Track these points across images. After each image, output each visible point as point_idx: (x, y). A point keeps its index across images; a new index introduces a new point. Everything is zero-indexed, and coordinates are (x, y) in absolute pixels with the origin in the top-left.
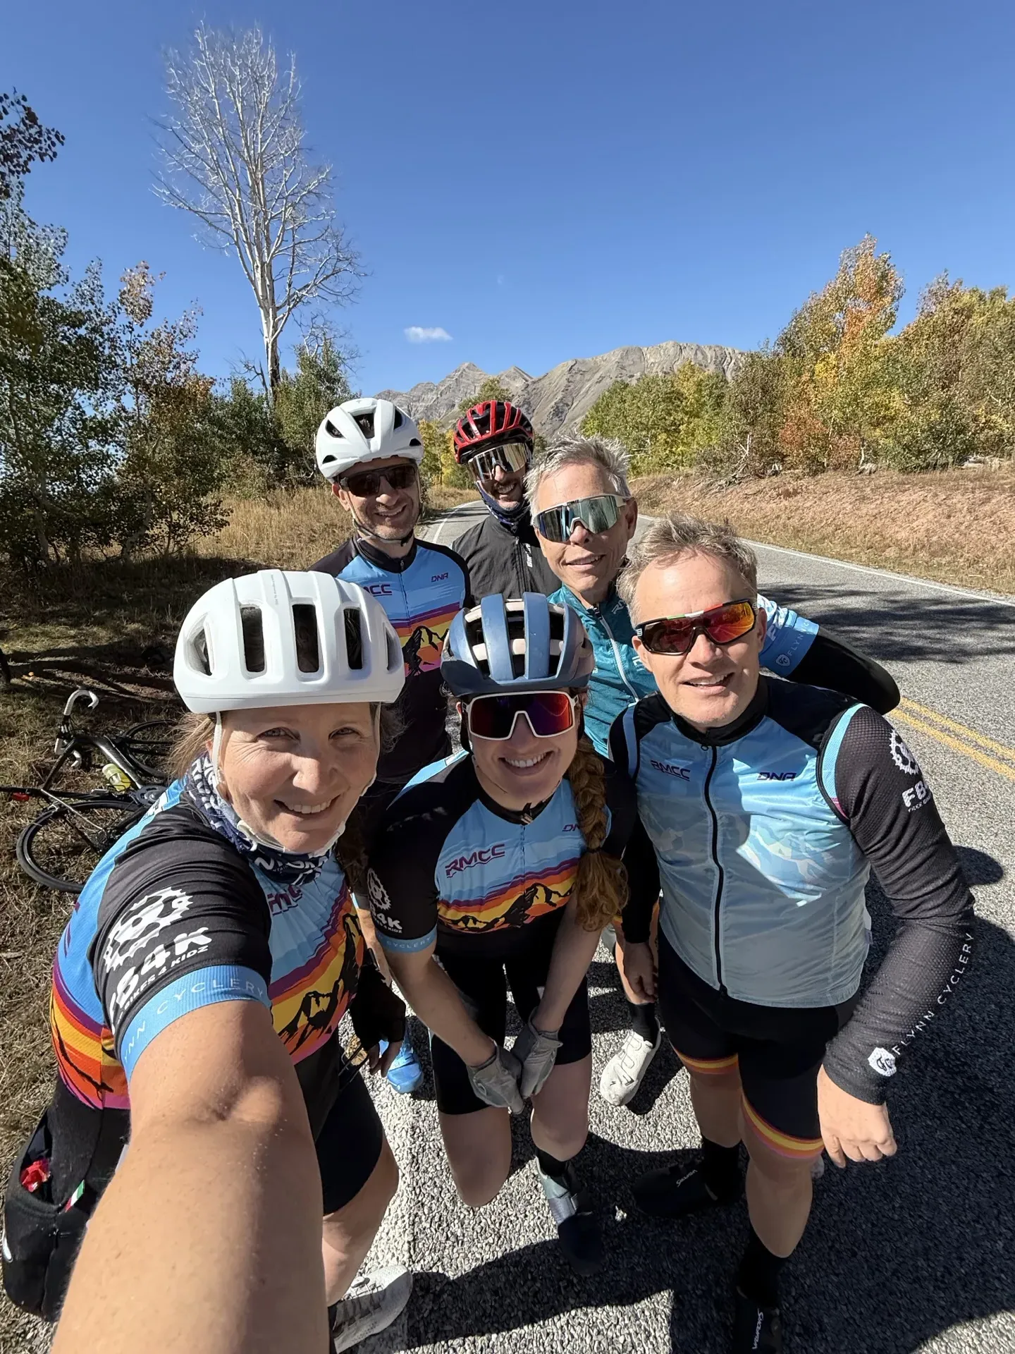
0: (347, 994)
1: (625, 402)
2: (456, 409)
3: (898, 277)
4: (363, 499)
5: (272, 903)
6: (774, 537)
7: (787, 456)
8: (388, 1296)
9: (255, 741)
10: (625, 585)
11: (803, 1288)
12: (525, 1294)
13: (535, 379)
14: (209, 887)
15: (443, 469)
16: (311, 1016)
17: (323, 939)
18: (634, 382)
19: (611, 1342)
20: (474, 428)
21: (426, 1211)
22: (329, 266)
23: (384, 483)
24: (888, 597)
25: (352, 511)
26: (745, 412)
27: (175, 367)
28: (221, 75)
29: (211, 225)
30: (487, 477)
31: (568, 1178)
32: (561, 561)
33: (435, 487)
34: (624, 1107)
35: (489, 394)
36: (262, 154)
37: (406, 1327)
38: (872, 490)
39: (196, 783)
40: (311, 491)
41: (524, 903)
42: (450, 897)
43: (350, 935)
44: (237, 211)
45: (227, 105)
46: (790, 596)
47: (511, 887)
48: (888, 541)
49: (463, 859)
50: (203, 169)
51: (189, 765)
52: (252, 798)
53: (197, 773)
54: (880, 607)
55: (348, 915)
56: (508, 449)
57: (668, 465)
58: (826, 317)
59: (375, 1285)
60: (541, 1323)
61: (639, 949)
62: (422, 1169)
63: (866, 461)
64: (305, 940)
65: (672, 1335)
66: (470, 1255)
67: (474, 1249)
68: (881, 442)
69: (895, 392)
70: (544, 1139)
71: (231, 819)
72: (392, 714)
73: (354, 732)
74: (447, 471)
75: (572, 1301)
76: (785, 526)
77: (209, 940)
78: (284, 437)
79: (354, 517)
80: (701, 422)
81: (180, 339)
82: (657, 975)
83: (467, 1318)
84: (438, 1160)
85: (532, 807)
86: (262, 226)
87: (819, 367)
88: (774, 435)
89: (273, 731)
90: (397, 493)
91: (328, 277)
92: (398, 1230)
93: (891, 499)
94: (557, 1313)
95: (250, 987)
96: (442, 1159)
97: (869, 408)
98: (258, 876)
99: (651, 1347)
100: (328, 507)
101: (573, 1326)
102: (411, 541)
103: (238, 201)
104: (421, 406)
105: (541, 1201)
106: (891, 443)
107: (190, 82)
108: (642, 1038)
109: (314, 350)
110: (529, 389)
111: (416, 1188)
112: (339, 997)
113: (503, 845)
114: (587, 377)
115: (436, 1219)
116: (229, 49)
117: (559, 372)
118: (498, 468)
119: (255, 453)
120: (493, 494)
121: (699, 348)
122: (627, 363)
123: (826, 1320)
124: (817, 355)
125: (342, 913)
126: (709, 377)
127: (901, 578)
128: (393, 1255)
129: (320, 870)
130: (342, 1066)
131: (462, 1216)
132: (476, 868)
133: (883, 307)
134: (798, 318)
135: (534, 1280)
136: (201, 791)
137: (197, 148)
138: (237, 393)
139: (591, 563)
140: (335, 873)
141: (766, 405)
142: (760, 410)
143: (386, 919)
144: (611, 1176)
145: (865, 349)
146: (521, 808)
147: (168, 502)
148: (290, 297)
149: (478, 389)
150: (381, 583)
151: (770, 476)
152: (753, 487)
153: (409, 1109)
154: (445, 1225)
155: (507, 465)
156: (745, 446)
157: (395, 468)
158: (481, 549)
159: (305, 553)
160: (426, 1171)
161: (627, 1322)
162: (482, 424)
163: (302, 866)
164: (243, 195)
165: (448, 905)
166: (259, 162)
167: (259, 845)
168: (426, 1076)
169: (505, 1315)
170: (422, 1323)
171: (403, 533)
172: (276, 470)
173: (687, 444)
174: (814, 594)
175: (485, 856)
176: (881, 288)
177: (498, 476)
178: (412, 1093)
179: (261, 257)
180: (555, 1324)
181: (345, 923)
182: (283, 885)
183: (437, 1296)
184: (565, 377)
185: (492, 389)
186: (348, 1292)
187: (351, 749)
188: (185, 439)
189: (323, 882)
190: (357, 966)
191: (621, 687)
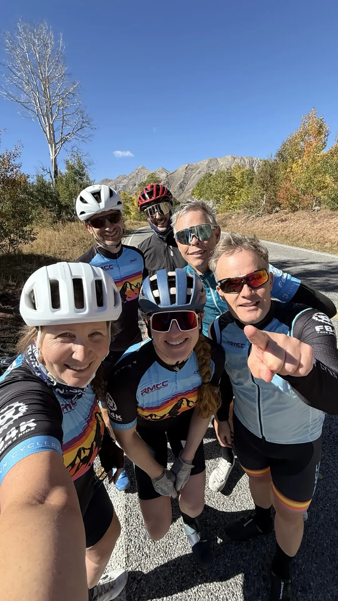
0: (97, 448)
1: (210, 182)
2: (137, 186)
3: (327, 126)
4: (98, 229)
5: (63, 408)
6: (277, 239)
7: (281, 204)
8: (117, 582)
9: (56, 338)
10: (213, 264)
11: (301, 570)
12: (178, 578)
13: (171, 172)
14: (35, 401)
15: (132, 213)
16: (82, 458)
17: (87, 423)
18: (214, 173)
19: (217, 598)
20: (147, 196)
21: (133, 543)
22: (79, 125)
23: (107, 222)
24: (327, 264)
25: (94, 234)
26: (263, 185)
27: (11, 170)
28: (29, 42)
29: (26, 107)
30: (152, 217)
31: (196, 526)
32: (187, 253)
33: (128, 221)
34: (219, 492)
35: (151, 179)
36: (48, 77)
37: (125, 596)
38: (319, 218)
39: (29, 356)
40: (73, 223)
41: (177, 406)
42: (143, 405)
43: (98, 421)
44: (38, 101)
45: (32, 56)
46: (285, 265)
47: (170, 400)
48: (326, 240)
49: (149, 388)
50: (22, 84)
51: (26, 348)
52: (54, 363)
53: (30, 351)
54: (324, 268)
55: (97, 412)
56: (162, 205)
57: (230, 209)
58: (297, 144)
59: (111, 578)
60: (186, 591)
61: (224, 423)
62: (130, 524)
63: (316, 206)
64: (78, 424)
65: (244, 593)
66: (153, 562)
67: (155, 559)
68: (322, 197)
69: (327, 176)
70: (185, 509)
71: (44, 372)
72: (115, 325)
73: (99, 333)
74: (133, 214)
75: (199, 581)
76: (282, 234)
77: (35, 425)
78: (61, 200)
79: (95, 237)
80: (244, 190)
81: (13, 158)
82: (233, 435)
83: (152, 591)
84: (137, 520)
85: (179, 363)
86: (49, 108)
87: (294, 165)
88: (276, 195)
89: (64, 334)
90: (113, 225)
91: (78, 130)
92: (121, 553)
93: (327, 222)
94: (193, 586)
95: (53, 445)
96: (139, 520)
97: (316, 183)
98: (57, 396)
99: (235, 599)
100: (81, 231)
101: (200, 592)
102: (120, 246)
103: (38, 97)
104: (121, 185)
105: (184, 536)
106: (326, 197)
107: (15, 46)
108: (226, 461)
109: (73, 162)
110: (169, 177)
111: (128, 533)
112: (94, 450)
113: (167, 381)
114: (194, 171)
115: (138, 547)
116: (33, 32)
117: (181, 170)
118: (157, 213)
119: (48, 207)
120: (155, 224)
121: (242, 158)
122: (211, 165)
123: (312, 584)
124: (293, 160)
125: (95, 412)
126: (247, 171)
127: (333, 256)
128: (119, 564)
129: (84, 393)
130: (95, 481)
131: (149, 545)
132: (155, 392)
133: (321, 139)
134: (284, 145)
135: (182, 572)
136: (31, 359)
137: (19, 74)
138: (38, 181)
139: (200, 254)
140: (91, 393)
141: (272, 182)
142: (269, 185)
143: (115, 415)
144: (215, 524)
145: (314, 157)
146: (175, 364)
147: (9, 230)
148: (62, 139)
149: (146, 178)
150: (108, 265)
151: (274, 213)
152: (267, 218)
153: (124, 498)
154: (141, 549)
155: (161, 211)
156: (263, 200)
157: (111, 215)
158: (150, 248)
159: (71, 251)
160: (132, 525)
161: (224, 588)
162: (150, 194)
163: (76, 392)
164: (40, 94)
165: (142, 409)
166: (47, 80)
167: (57, 383)
168: (131, 482)
169: (170, 588)
170: (132, 594)
171: (117, 243)
172: (57, 215)
173: (238, 200)
174: (295, 264)
175: (159, 386)
176: (320, 131)
177: (158, 216)
178: (125, 490)
179: (48, 121)
180: (192, 591)
181: (96, 416)
182: (68, 400)
183: (139, 581)
184: (184, 172)
185: (152, 178)
186: (99, 582)
187: (97, 342)
188: (16, 202)
189: (85, 398)
190: (101, 435)
191: (215, 309)
